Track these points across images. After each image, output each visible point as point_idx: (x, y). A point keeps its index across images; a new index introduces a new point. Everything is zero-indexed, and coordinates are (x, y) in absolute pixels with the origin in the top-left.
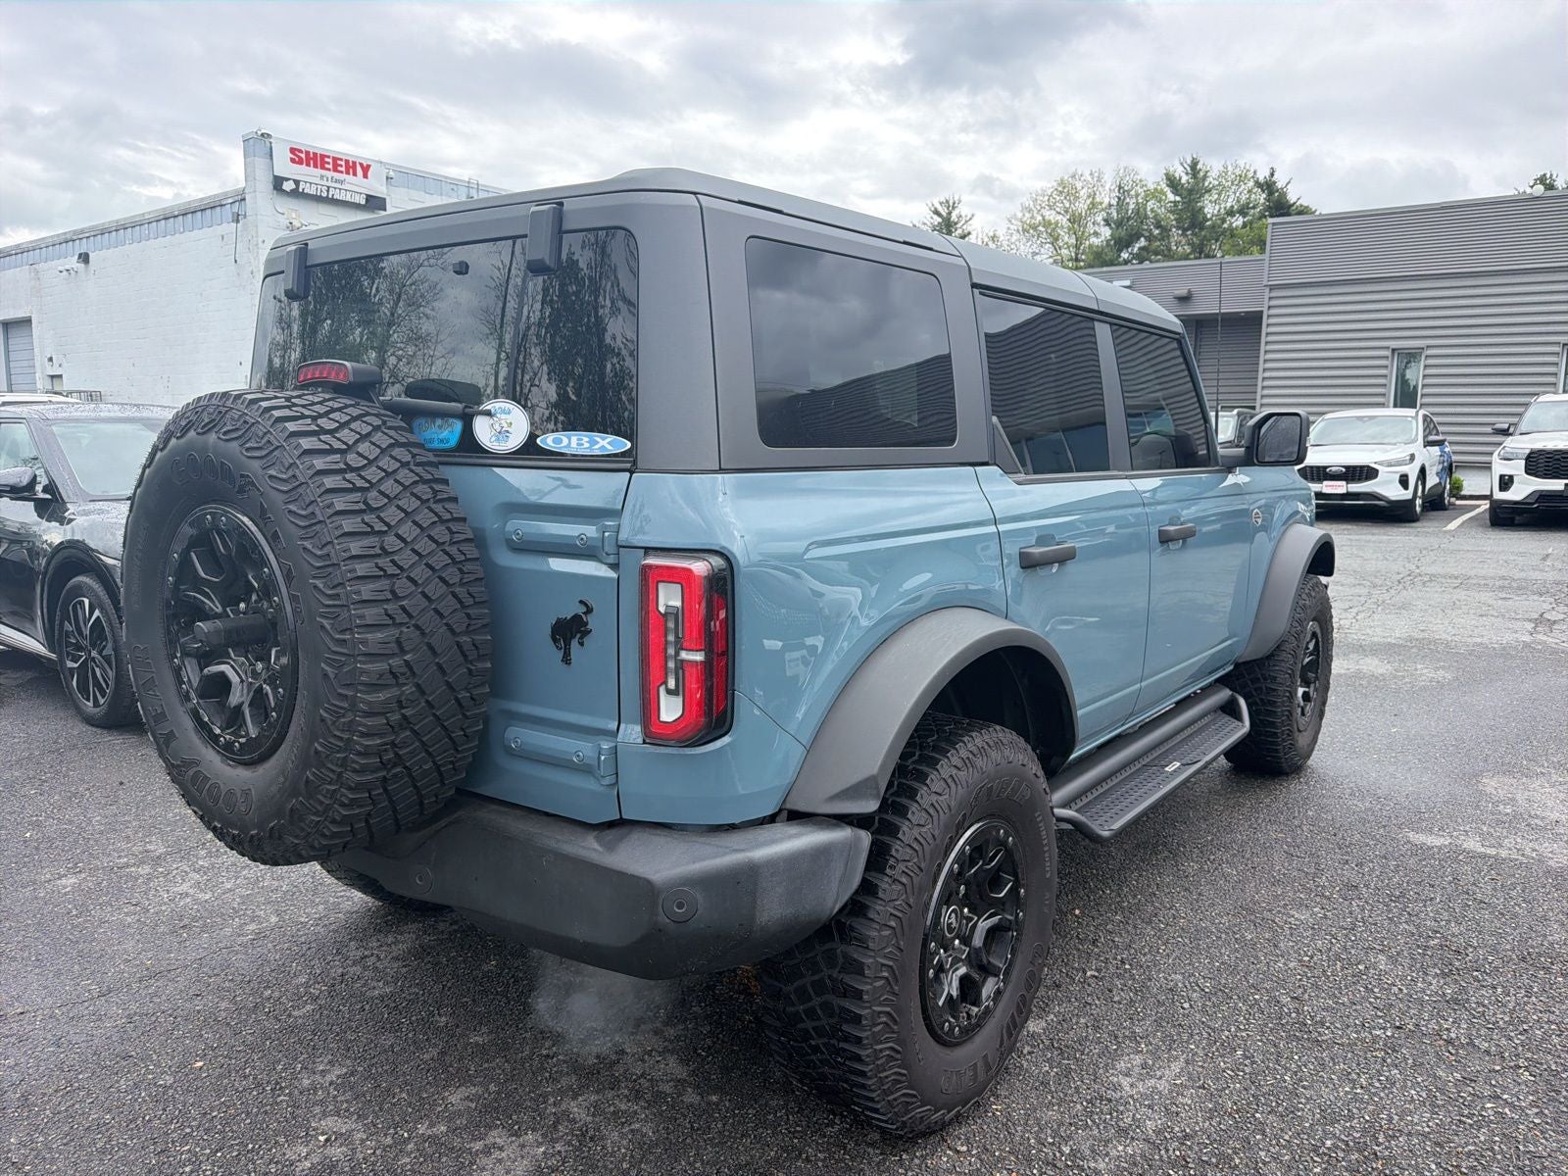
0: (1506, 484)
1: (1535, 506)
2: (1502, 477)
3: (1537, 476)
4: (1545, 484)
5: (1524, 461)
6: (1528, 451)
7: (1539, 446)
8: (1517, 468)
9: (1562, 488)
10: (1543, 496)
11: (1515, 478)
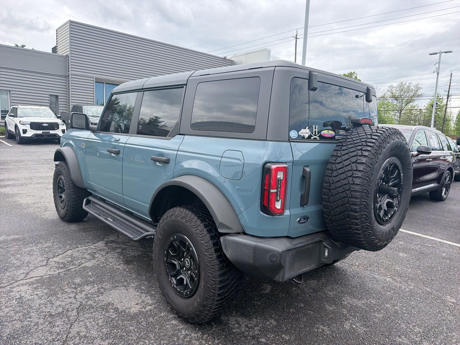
0: (25, 132)
1: (35, 138)
2: (23, 130)
3: (34, 130)
4: (37, 132)
5: (29, 125)
6: (30, 123)
7: (33, 121)
8: (28, 127)
9: (42, 133)
10: (37, 135)
11: (27, 130)
